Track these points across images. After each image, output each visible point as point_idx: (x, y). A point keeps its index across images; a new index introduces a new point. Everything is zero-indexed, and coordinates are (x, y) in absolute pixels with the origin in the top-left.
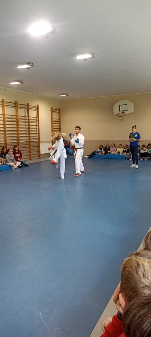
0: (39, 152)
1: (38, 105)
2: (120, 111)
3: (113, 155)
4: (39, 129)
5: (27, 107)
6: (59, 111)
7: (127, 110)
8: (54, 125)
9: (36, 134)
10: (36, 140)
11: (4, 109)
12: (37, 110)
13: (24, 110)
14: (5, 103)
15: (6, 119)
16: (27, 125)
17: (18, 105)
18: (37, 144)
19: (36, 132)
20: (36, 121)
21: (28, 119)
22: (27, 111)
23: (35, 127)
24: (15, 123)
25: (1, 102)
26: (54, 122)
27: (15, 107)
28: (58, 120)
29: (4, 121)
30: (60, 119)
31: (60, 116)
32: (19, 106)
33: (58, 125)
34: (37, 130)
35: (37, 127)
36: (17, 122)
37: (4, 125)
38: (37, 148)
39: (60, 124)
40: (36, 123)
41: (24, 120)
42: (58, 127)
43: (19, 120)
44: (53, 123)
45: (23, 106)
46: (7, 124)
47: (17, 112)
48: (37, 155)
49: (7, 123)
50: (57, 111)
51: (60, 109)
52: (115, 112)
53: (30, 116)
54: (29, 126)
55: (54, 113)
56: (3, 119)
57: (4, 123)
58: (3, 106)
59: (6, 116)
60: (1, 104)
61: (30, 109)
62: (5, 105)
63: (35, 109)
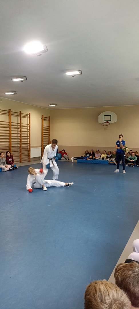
0: (29, 156)
1: (30, 113)
2: (104, 121)
4: (30, 135)
5: (20, 115)
7: (111, 121)
8: (44, 131)
10: (27, 145)
12: (29, 118)
13: (16, 117)
15: (0, 125)
16: (19, 131)
18: (28, 148)
19: (27, 138)
21: (20, 126)
22: (19, 118)
23: (26, 133)
24: (8, 129)
26: (44, 129)
27: (9, 114)
30: (49, 127)
31: (49, 123)
32: (12, 113)
33: (48, 131)
35: (28, 133)
36: (10, 128)
38: (27, 152)
40: (28, 130)
41: (16, 127)
42: (48, 134)
43: (12, 126)
45: (16, 114)
46: (0, 130)
47: (10, 119)
48: (27, 158)
50: (47, 119)
51: (49, 117)
52: (99, 122)
53: (22, 123)
54: (20, 132)
55: (44, 120)
59: (0, 123)
61: (22, 116)
62: (0, 113)
63: (27, 116)
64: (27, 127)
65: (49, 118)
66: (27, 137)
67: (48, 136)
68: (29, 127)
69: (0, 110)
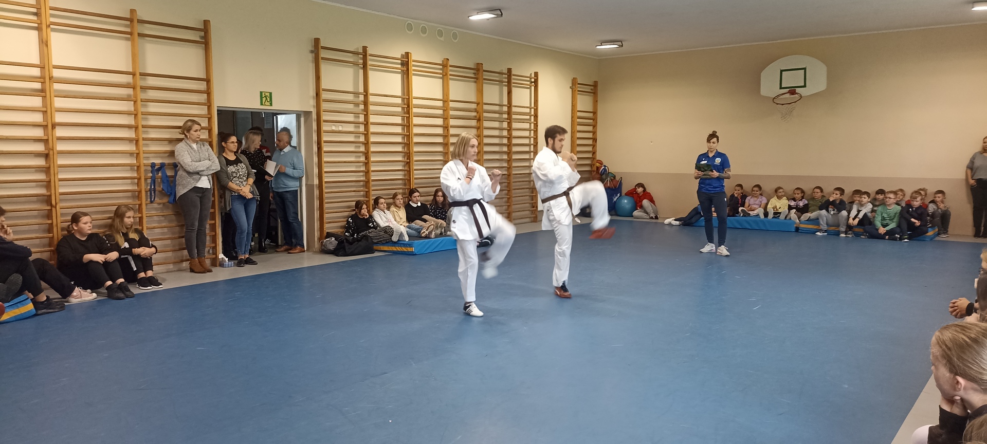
0: (535, 205)
1: (536, 74)
2: (781, 88)
3: (757, 219)
4: (536, 139)
5: (508, 80)
6: (594, 90)
7: (805, 86)
11: (448, 85)
12: (533, 88)
13: (497, 87)
14: (451, 68)
15: (452, 113)
16: (504, 129)
17: (484, 73)
19: (527, 149)
20: (530, 116)
21: (509, 113)
22: (505, 89)
23: (526, 134)
24: (474, 123)
25: (441, 67)
26: (578, 120)
27: (477, 78)
28: (591, 115)
29: (445, 119)
30: (595, 113)
31: (595, 102)
32: (486, 75)
33: (590, 128)
34: (532, 142)
35: (532, 135)
36: (479, 120)
37: (446, 127)
38: (527, 192)
39: (594, 126)
40: (530, 124)
41: (497, 115)
42: (590, 135)
43: (485, 115)
44: (576, 124)
45: (496, 77)
46: (452, 127)
47: (480, 92)
48: (527, 212)
49: (452, 122)
50: (588, 89)
51: (595, 82)
52: (764, 92)
53: (513, 104)
54: (508, 130)
55: (579, 94)
56: (442, 113)
57: (446, 122)
58: (445, 77)
59: (452, 105)
60: (441, 72)
61: (514, 83)
62: (451, 75)
63: (529, 83)
64: (528, 117)
65: (595, 85)
66: (529, 145)
67: (590, 142)
68: (533, 117)
69: (451, 66)
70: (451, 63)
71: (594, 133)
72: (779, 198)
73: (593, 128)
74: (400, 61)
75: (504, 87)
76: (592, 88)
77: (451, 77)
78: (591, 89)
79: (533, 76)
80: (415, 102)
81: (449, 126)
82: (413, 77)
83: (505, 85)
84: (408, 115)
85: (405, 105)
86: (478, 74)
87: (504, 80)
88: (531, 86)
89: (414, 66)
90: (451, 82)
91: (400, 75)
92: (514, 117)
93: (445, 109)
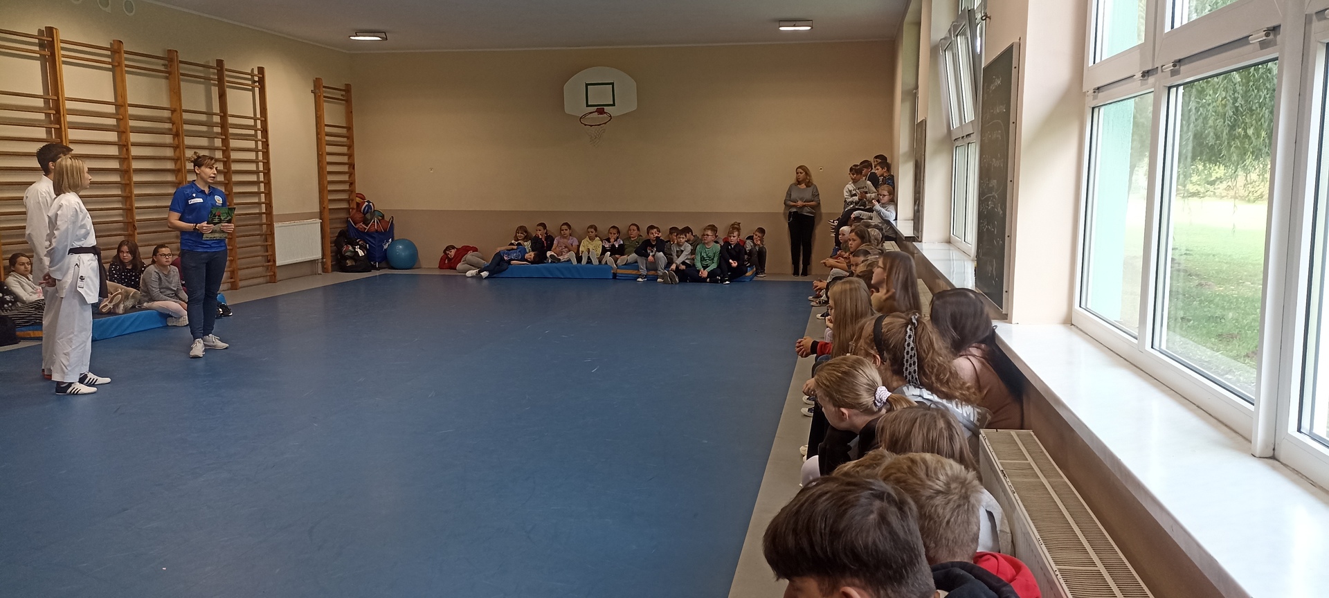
0: (271, 259)
1: (261, 70)
2: (588, 106)
4: (267, 164)
5: (219, 77)
6: (346, 96)
7: (614, 105)
8: (329, 149)
9: (257, 183)
10: (257, 211)
11: (123, 81)
12: (257, 90)
13: (202, 87)
14: (126, 56)
15: (132, 123)
16: (218, 149)
17: (181, 65)
18: (261, 225)
19: (253, 178)
20: (256, 131)
21: (224, 125)
22: (215, 91)
23: (252, 156)
24: (168, 139)
25: (109, 53)
26: (328, 138)
27: (169, 73)
28: (344, 131)
29: (122, 131)
30: (349, 128)
31: (349, 114)
32: (184, 69)
33: (344, 150)
34: (261, 168)
35: (260, 157)
36: (177, 135)
37: (124, 145)
38: (258, 240)
39: (350, 147)
40: (256, 142)
41: (204, 128)
42: (345, 159)
43: (186, 127)
44: (324, 143)
45: (199, 72)
46: (134, 144)
47: (175, 93)
48: (260, 269)
49: (134, 137)
50: (338, 95)
51: (348, 86)
52: (568, 109)
53: (229, 112)
54: (224, 151)
55: (325, 101)
56: (116, 124)
57: (124, 138)
58: (118, 69)
59: (131, 111)
60: (110, 60)
61: (229, 82)
62: (127, 66)
63: (250, 83)
64: (252, 132)
65: (348, 89)
66: (257, 173)
67: (345, 168)
68: (259, 132)
69: (127, 52)
70: (126, 47)
71: (351, 156)
72: (592, 239)
73: (348, 149)
74: (37, 41)
75: (213, 87)
76: (343, 93)
77: (126, 69)
78: (342, 95)
79: (256, 72)
80: (69, 105)
81: (130, 144)
82: (64, 67)
83: (214, 85)
84: (58, 126)
85: (50, 109)
86: (171, 65)
87: (212, 76)
88: (253, 88)
89: (63, 49)
90: (128, 77)
91: (37, 64)
92: (231, 131)
93: (121, 117)
